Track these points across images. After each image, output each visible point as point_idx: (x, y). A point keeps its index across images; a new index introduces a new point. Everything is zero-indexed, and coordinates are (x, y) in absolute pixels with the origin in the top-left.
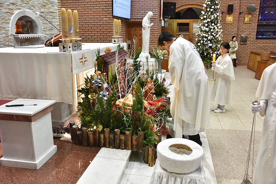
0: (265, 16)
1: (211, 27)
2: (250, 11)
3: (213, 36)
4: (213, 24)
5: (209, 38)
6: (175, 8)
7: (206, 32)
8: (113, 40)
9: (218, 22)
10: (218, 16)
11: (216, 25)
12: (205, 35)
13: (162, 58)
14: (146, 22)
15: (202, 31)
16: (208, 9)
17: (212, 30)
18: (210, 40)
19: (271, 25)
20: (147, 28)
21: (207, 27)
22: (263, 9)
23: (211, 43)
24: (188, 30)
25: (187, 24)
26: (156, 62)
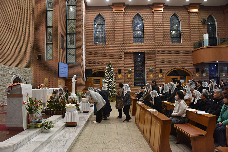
0: (138, 75)
1: (109, 81)
2: (130, 72)
3: (111, 85)
4: (110, 79)
5: (109, 86)
6: (92, 72)
7: (107, 83)
8: (58, 87)
9: (113, 78)
10: (112, 75)
11: (112, 79)
12: (107, 85)
13: (81, 95)
14: (73, 80)
15: (105, 83)
16: (108, 72)
17: (110, 82)
18: (109, 87)
19: (141, 79)
20: (74, 82)
21: (107, 81)
22: (136, 71)
23: (110, 88)
24: (99, 83)
25: (99, 79)
26: (78, 97)
